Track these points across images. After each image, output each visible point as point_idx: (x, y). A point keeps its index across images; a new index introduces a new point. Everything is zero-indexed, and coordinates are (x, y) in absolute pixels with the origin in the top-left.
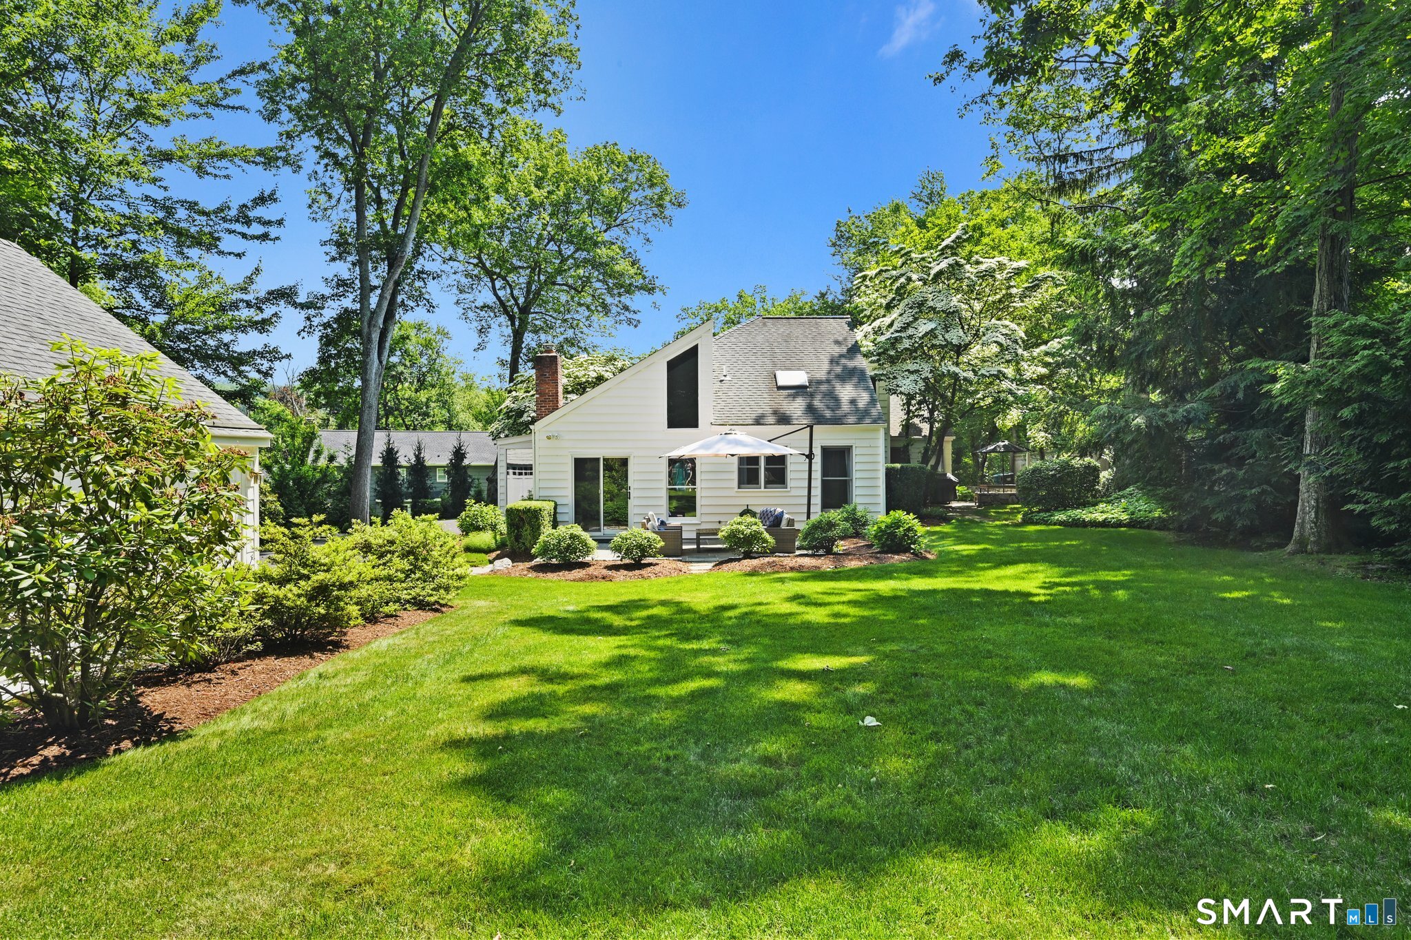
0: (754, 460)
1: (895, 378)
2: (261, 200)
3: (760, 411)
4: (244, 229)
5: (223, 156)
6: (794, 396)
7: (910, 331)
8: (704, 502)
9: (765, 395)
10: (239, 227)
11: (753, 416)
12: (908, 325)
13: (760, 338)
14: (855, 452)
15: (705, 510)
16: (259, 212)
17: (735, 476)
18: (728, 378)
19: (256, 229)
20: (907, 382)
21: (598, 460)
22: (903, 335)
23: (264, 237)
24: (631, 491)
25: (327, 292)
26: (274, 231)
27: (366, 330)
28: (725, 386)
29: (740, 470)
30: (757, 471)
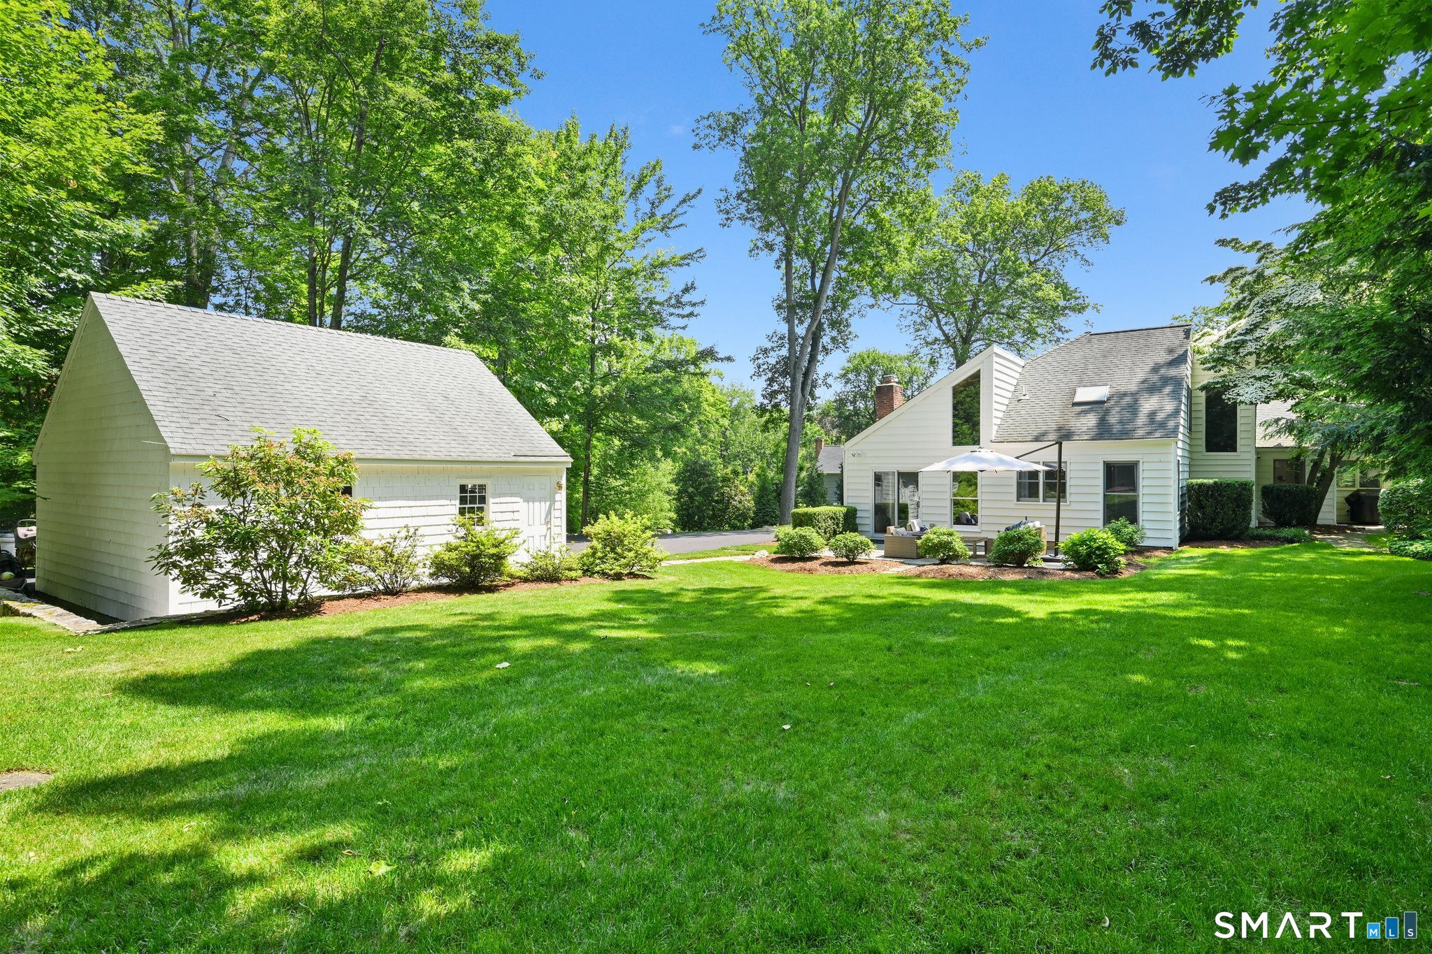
0: (1034, 474)
1: (1236, 386)
2: (686, 290)
3: (1044, 428)
4: (680, 311)
5: (663, 264)
6: (1084, 412)
7: (1257, 334)
8: (985, 513)
9: (1057, 413)
10: (677, 311)
11: (1035, 433)
12: (1256, 326)
13: (1077, 357)
14: (1141, 467)
15: (987, 520)
16: (686, 298)
17: (1014, 489)
18: (1026, 398)
19: (688, 310)
20: (1251, 389)
21: (894, 473)
22: (1248, 337)
23: (691, 314)
25: (769, 345)
26: (696, 310)
27: (792, 372)
28: (1020, 404)
29: (1019, 484)
30: (1037, 485)
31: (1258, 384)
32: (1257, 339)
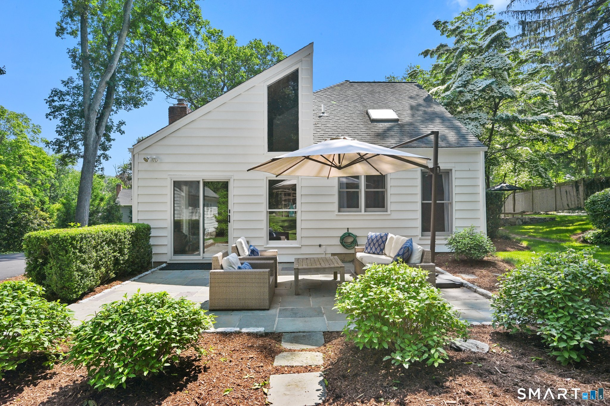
6: (387, 127)
8: (305, 225)
14: (455, 175)
15: (305, 233)
17: (335, 199)
18: (325, 115)
21: (198, 182)
24: (231, 214)
27: (86, 113)
28: (323, 120)
29: (340, 193)
30: (356, 196)
31: (473, 123)
32: (470, 91)
